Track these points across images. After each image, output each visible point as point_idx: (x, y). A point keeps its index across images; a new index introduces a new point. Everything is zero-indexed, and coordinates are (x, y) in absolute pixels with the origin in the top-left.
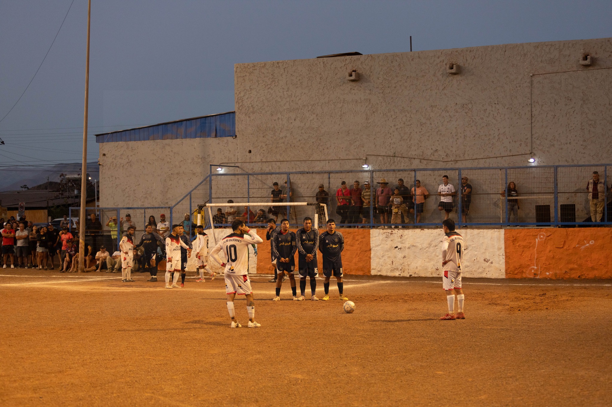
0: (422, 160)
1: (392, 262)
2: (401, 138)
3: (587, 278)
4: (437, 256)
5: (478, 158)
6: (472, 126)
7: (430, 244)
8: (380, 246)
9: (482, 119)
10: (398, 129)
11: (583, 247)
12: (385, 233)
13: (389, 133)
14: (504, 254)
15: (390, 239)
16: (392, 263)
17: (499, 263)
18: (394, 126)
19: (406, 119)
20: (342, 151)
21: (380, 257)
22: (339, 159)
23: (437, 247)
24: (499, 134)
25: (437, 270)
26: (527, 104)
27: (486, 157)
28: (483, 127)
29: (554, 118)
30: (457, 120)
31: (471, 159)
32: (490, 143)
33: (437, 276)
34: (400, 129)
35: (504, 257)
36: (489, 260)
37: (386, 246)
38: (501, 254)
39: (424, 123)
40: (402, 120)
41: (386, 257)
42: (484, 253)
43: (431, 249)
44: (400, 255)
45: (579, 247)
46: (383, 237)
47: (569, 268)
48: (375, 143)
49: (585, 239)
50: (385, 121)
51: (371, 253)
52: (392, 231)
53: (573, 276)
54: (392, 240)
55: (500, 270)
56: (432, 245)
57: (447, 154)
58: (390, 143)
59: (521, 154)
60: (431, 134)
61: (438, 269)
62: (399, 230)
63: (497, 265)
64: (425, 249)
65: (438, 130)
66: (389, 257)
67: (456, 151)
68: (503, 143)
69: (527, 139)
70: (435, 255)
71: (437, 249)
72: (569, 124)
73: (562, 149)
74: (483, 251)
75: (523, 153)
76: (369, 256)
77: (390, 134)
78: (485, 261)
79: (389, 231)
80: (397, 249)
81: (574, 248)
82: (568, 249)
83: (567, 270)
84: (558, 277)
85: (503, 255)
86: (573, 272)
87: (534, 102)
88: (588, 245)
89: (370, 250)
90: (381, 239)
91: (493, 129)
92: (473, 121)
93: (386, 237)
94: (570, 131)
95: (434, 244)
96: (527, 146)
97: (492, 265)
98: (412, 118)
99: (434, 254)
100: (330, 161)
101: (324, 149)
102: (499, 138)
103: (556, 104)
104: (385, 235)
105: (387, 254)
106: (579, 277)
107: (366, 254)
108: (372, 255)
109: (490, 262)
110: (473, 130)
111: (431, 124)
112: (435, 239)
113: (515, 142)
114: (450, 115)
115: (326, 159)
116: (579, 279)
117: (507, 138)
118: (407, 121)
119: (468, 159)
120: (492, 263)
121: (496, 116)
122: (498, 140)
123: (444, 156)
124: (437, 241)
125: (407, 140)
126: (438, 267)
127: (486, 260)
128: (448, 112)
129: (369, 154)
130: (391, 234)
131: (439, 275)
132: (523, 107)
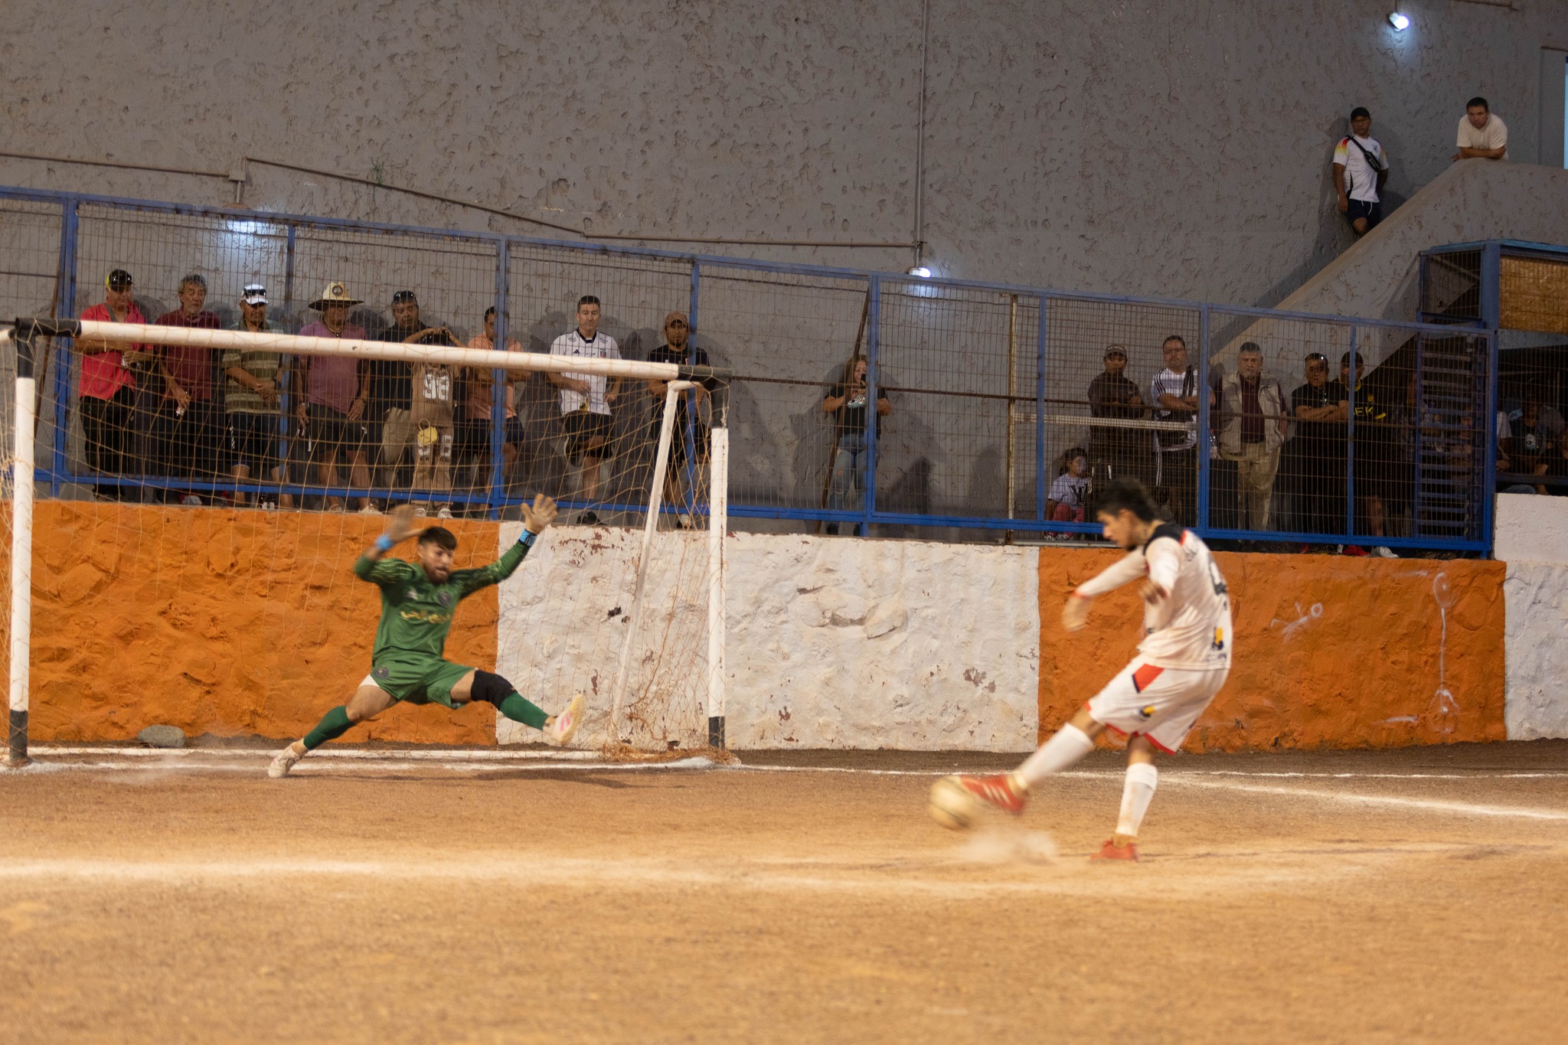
0: (499, 217)
1: (594, 680)
2: (410, 104)
3: (1299, 745)
4: (786, 657)
5: (726, 238)
6: (705, 100)
7: (758, 603)
8: (540, 607)
9: (747, 73)
10: (397, 59)
11: (1290, 629)
12: (570, 544)
13: (353, 68)
14: (1037, 653)
15: (585, 574)
16: (595, 685)
17: (1017, 690)
18: (382, 41)
19: (437, 20)
20: (122, 122)
21: (540, 658)
22: (104, 161)
23: (783, 617)
24: (807, 149)
25: (782, 717)
26: (909, 45)
27: (754, 239)
28: (749, 108)
29: (997, 116)
30: (648, 64)
31: (697, 237)
32: (771, 181)
33: (785, 745)
34: (408, 62)
35: (1036, 663)
36: (984, 675)
37: (569, 606)
38: (1026, 652)
39: (514, 50)
40: (417, 20)
41: (564, 661)
42: (965, 643)
43: (760, 624)
44: (628, 646)
45: (1279, 628)
46: (556, 561)
47: (1247, 708)
48: (285, 110)
49: (1297, 599)
50: (341, 11)
51: (496, 637)
52: (598, 537)
53: (1254, 740)
54: (594, 579)
55: (1021, 719)
56: (766, 607)
57: (605, 204)
58: (360, 119)
59: (880, 241)
60: (542, 107)
61: (787, 716)
62: (628, 531)
63: (1012, 698)
64: (739, 622)
65: (570, 94)
66: (579, 658)
67: (639, 196)
68: (820, 189)
69: (903, 184)
70: (776, 650)
71: (784, 622)
72: (1045, 149)
73: (1018, 241)
74: (963, 636)
75: (891, 241)
76: (489, 651)
77: (362, 76)
78: (968, 678)
79: (587, 532)
80: (618, 618)
81: (1265, 629)
82: (1245, 633)
83: (1241, 717)
84: (1211, 742)
85: (1033, 655)
86: (1258, 722)
87: (934, 41)
88: (1303, 620)
89: (494, 623)
90: (546, 572)
91: (784, 126)
92: (712, 78)
93: (573, 562)
94: (1046, 174)
95: (772, 601)
96: (902, 211)
97: (995, 696)
98: (461, 18)
99: (771, 645)
100: (57, 166)
101: (24, 100)
102: (805, 166)
103: (1006, 64)
104: (567, 554)
105: (570, 642)
106: (1276, 743)
107: (474, 642)
108: (501, 646)
109: (986, 683)
110: (711, 114)
111: (541, 59)
112: (777, 581)
113: (864, 189)
114: (621, 36)
115: (37, 153)
116: (1273, 750)
117: (834, 171)
118: (438, 28)
119: (690, 237)
120: (992, 688)
121: (797, 74)
122: (801, 174)
123: (590, 210)
124: (785, 590)
125: (434, 114)
126: (788, 704)
127: (973, 675)
128: (615, 20)
129: (257, 158)
130: (595, 547)
131: (791, 739)
132: (896, 53)
